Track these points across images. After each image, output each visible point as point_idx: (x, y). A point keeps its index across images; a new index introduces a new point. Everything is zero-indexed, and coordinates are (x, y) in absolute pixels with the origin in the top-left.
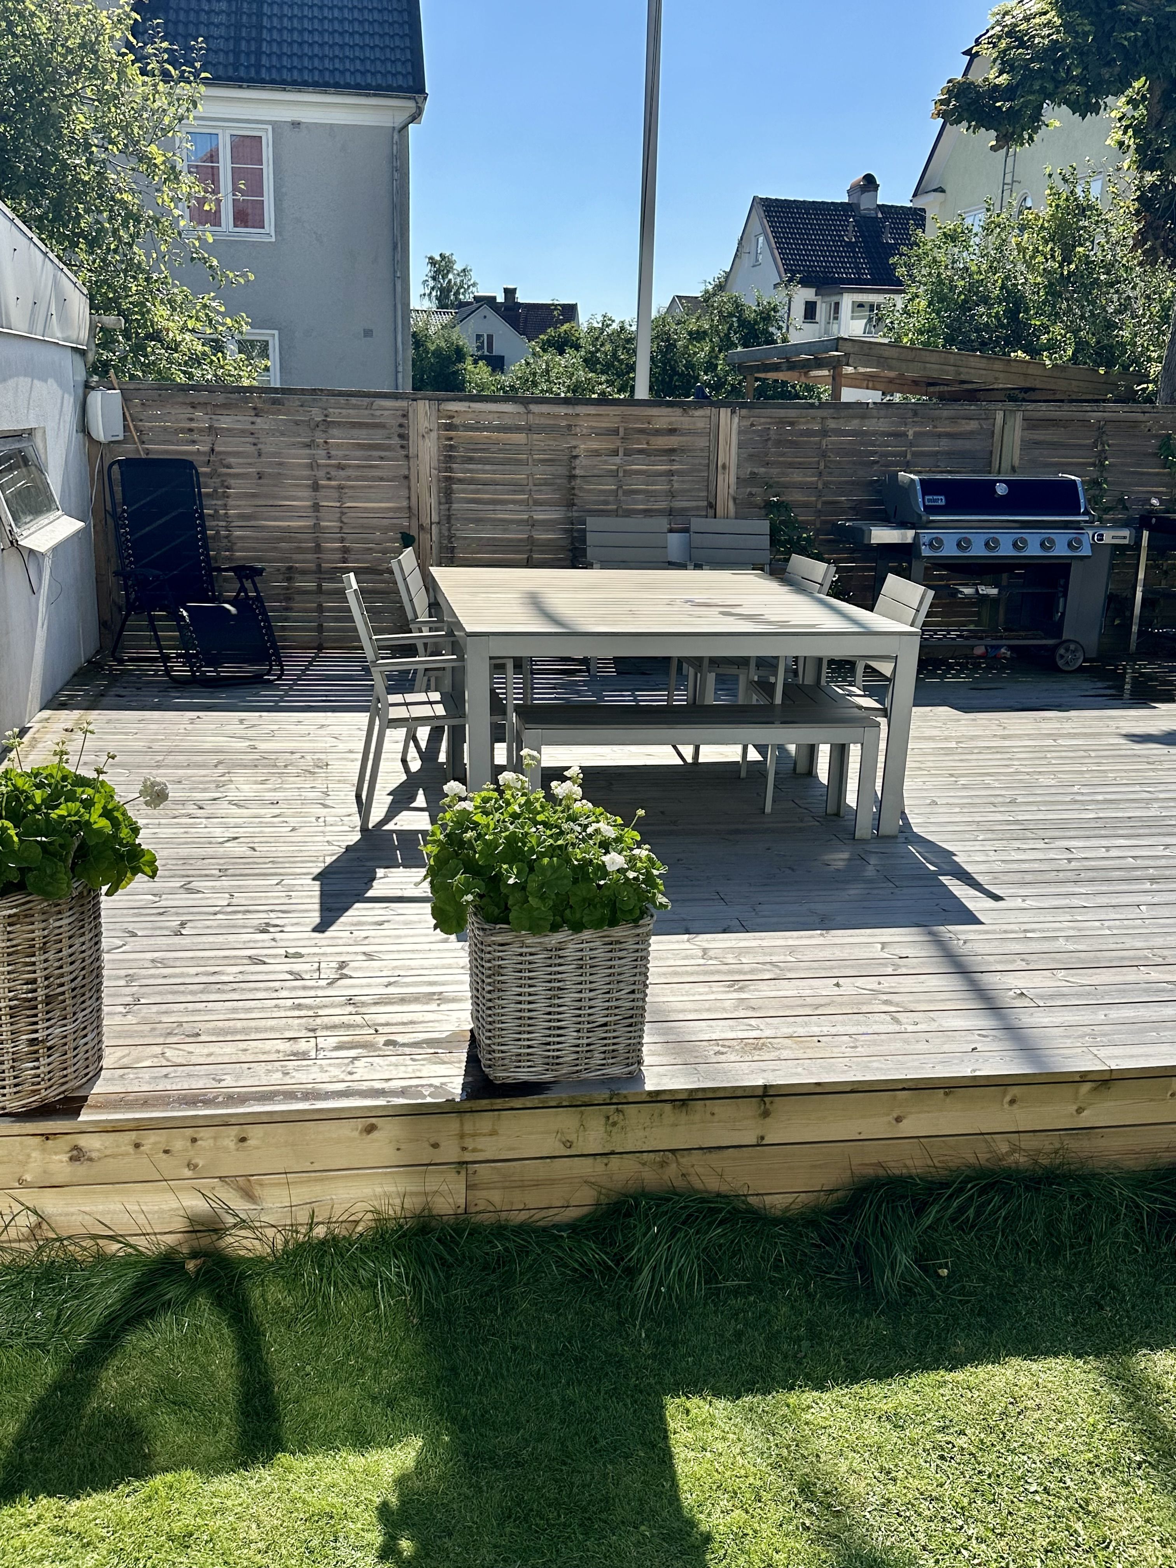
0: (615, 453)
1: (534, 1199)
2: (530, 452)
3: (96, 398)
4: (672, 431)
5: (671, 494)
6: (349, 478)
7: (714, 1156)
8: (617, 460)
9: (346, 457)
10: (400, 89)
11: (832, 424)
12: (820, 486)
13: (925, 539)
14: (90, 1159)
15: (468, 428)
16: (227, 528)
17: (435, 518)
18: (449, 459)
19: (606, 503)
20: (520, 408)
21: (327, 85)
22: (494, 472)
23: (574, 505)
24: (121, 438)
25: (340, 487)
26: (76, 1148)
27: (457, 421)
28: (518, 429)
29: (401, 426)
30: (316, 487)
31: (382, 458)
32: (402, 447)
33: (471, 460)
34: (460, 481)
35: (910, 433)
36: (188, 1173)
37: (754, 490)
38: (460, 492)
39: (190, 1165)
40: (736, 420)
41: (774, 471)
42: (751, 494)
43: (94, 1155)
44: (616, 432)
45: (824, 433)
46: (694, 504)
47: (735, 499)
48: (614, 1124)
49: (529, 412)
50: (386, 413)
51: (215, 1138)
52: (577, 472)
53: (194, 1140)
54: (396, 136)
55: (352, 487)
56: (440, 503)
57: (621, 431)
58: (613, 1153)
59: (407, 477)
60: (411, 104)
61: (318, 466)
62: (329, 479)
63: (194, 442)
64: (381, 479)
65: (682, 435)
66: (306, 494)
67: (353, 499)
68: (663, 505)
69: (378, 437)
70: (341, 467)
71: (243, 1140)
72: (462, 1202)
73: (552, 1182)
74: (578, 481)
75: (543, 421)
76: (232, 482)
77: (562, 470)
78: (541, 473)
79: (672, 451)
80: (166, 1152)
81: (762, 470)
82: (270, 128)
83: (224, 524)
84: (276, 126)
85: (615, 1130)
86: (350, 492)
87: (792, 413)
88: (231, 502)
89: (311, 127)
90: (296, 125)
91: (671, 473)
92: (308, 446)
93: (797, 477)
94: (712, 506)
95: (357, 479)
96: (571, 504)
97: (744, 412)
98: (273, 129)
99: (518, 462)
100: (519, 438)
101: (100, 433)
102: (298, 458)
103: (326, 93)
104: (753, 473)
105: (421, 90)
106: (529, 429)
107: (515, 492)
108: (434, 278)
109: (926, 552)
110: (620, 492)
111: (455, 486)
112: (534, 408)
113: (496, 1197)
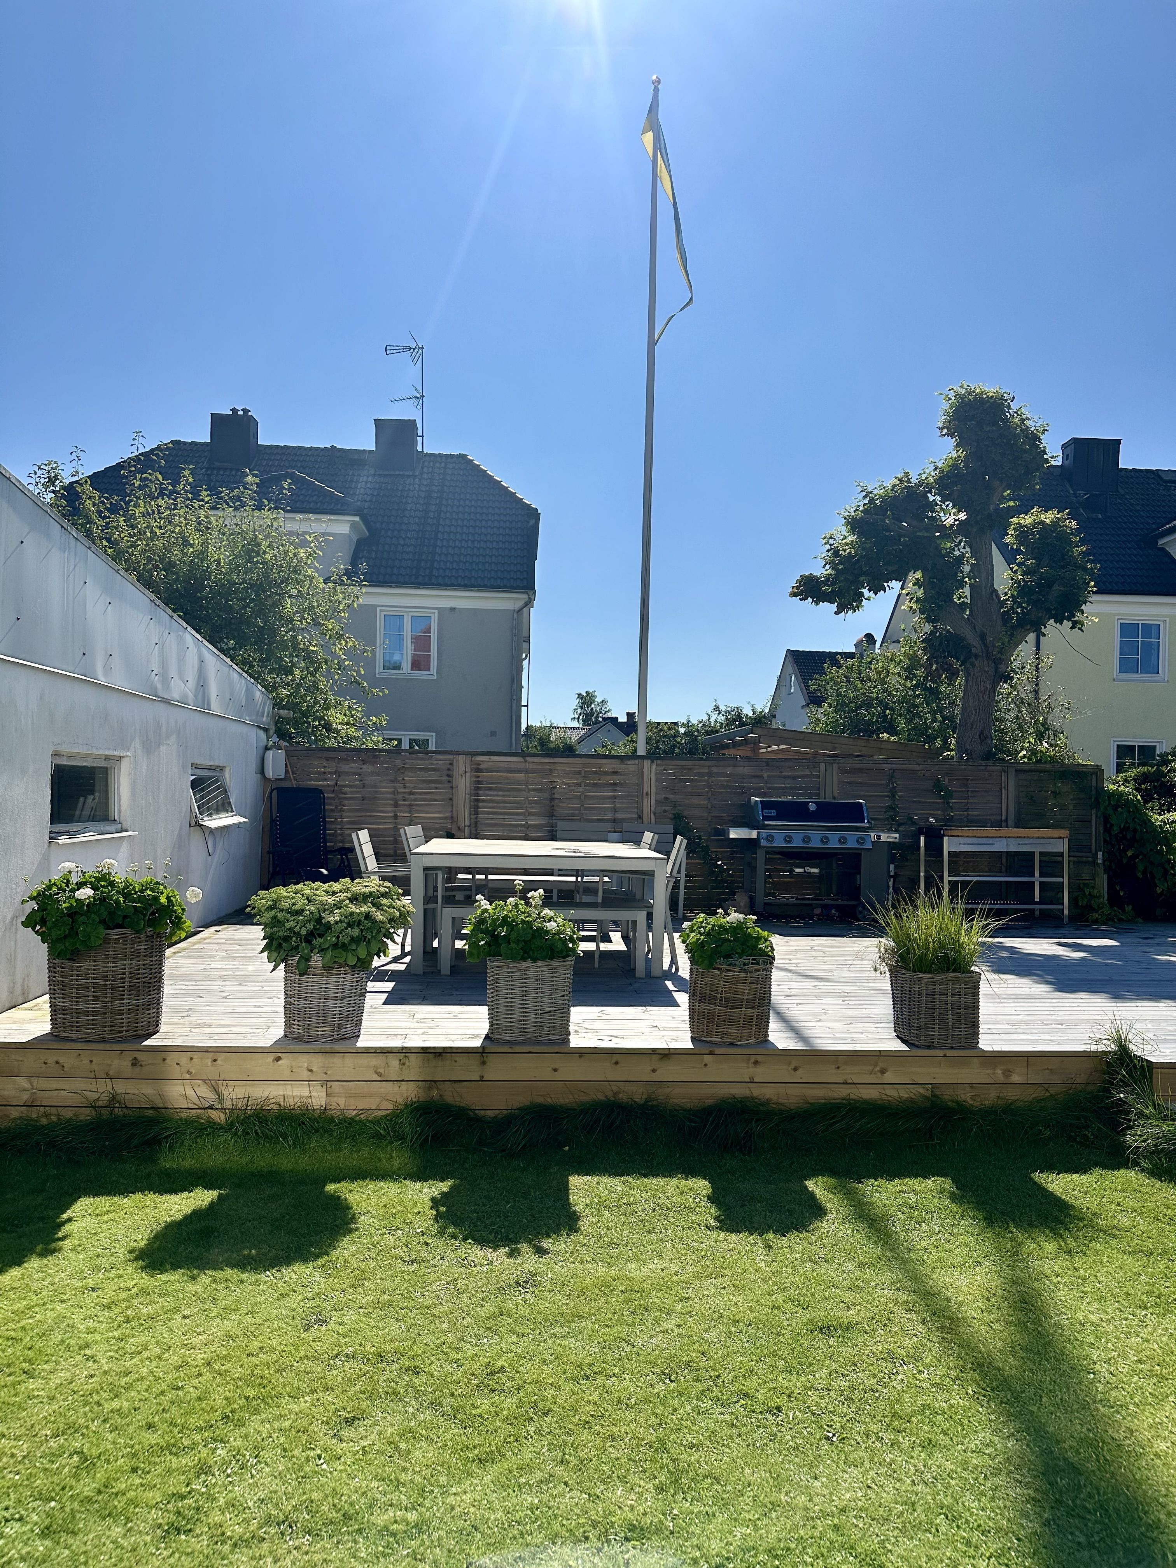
0: (580, 785)
1: (362, 1104)
2: (527, 784)
3: (270, 754)
4: (615, 773)
5: (615, 810)
6: (416, 800)
7: (457, 1085)
8: (581, 789)
9: (414, 788)
10: (518, 587)
11: (715, 770)
12: (710, 807)
13: (764, 835)
14: (141, 1065)
15: (488, 770)
16: (341, 829)
17: (467, 823)
18: (477, 788)
19: (573, 815)
20: (520, 759)
21: (473, 586)
22: (504, 796)
23: (553, 816)
24: (283, 777)
25: (411, 805)
26: (135, 1059)
27: (482, 767)
28: (519, 771)
29: (449, 769)
30: (396, 805)
31: (436, 788)
32: (449, 782)
33: (490, 789)
34: (483, 801)
35: (765, 775)
36: (188, 1076)
37: (667, 808)
38: (484, 808)
39: (188, 1072)
40: (654, 767)
41: (678, 797)
42: (665, 811)
43: (143, 1063)
44: (580, 773)
45: (710, 775)
46: (628, 816)
47: (655, 814)
48: (404, 1064)
49: (526, 762)
50: (440, 762)
51: (201, 1059)
52: (556, 796)
53: (191, 1059)
54: (515, 615)
55: (417, 805)
56: (470, 814)
57: (583, 772)
58: (403, 1081)
59: (451, 799)
60: (525, 596)
61: (398, 792)
62: (404, 800)
63: (325, 780)
64: (436, 800)
65: (621, 775)
66: (390, 809)
67: (418, 812)
68: (609, 817)
69: (433, 776)
70: (411, 793)
71: (215, 1060)
72: (324, 1103)
73: (371, 1095)
74: (556, 801)
75: (535, 766)
76: (346, 802)
77: (546, 795)
78: (533, 796)
79: (615, 784)
80: (178, 1064)
81: (672, 796)
82: (436, 611)
83: (339, 826)
84: (440, 610)
85: (404, 1067)
86: (417, 808)
87: (690, 763)
88: (344, 814)
89: (461, 610)
90: (453, 609)
91: (615, 797)
92: (393, 781)
93: (695, 801)
94: (640, 817)
95: (421, 800)
96: (552, 816)
97: (659, 762)
98: (439, 613)
99: (519, 790)
100: (521, 776)
101: (270, 774)
102: (385, 789)
103: (472, 591)
104: (665, 798)
105: (532, 588)
106: (526, 771)
107: (517, 808)
108: (582, 708)
109: (763, 843)
110: (582, 808)
111: (480, 804)
112: (529, 759)
113: (342, 1102)
